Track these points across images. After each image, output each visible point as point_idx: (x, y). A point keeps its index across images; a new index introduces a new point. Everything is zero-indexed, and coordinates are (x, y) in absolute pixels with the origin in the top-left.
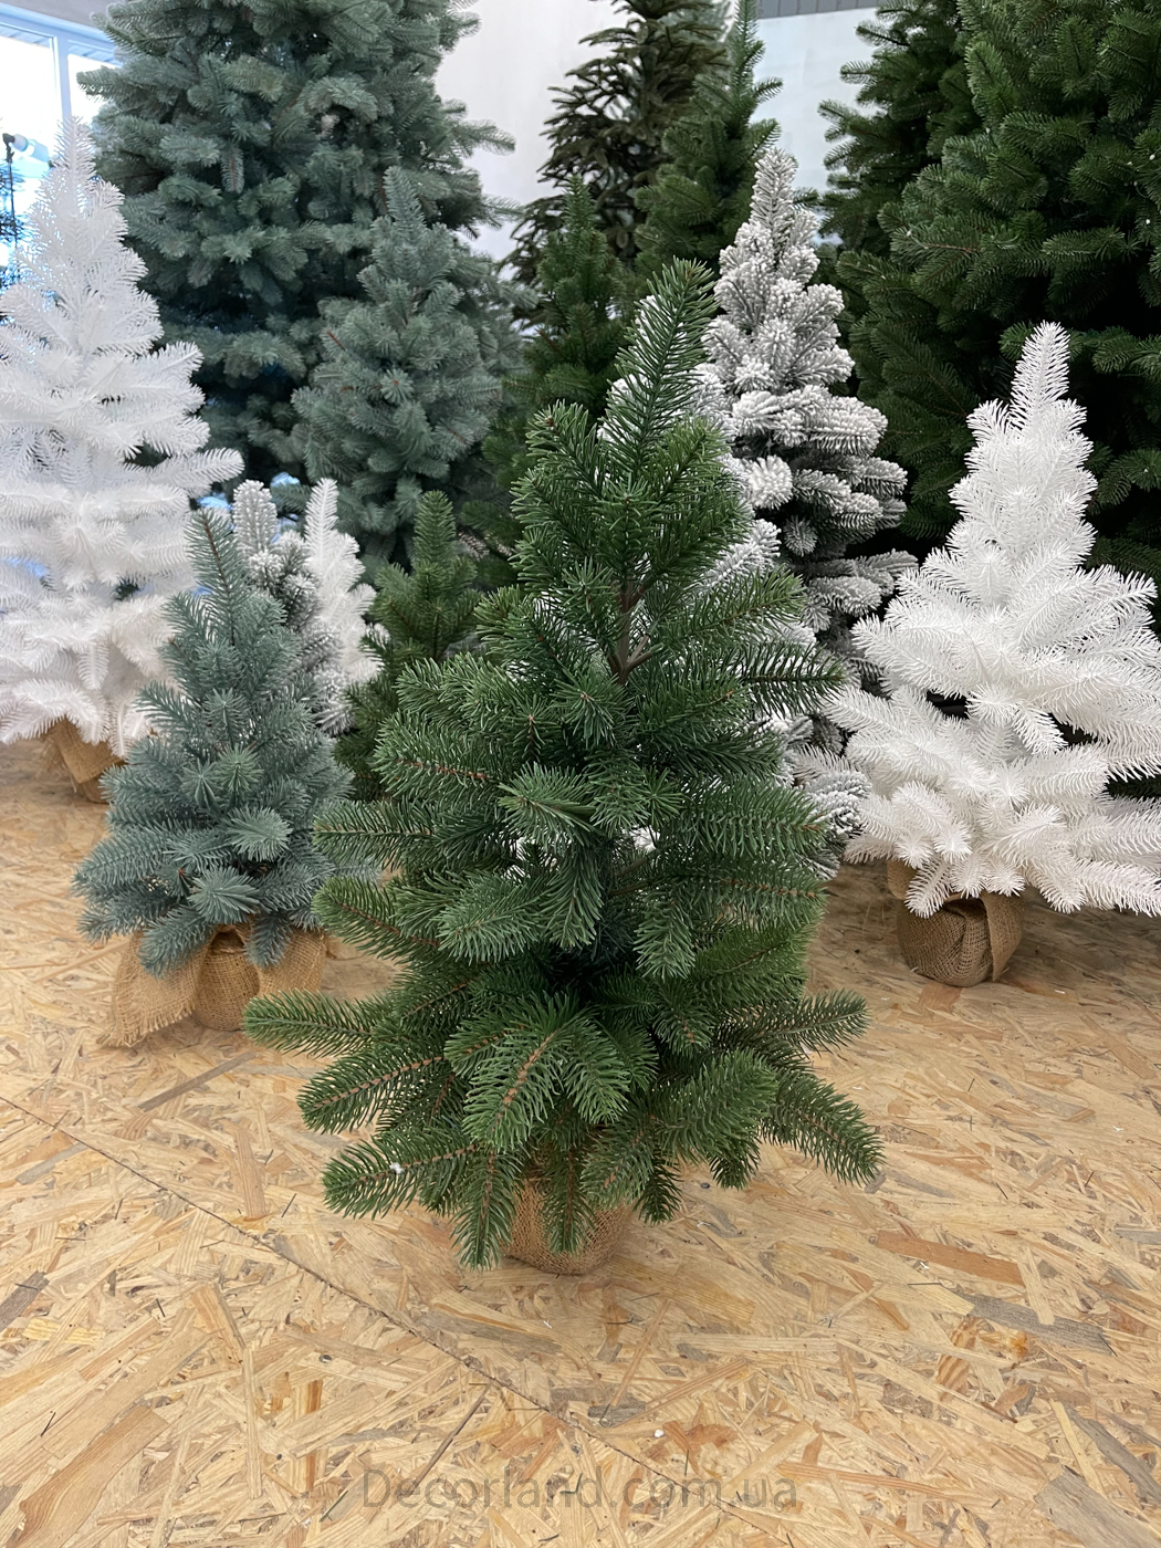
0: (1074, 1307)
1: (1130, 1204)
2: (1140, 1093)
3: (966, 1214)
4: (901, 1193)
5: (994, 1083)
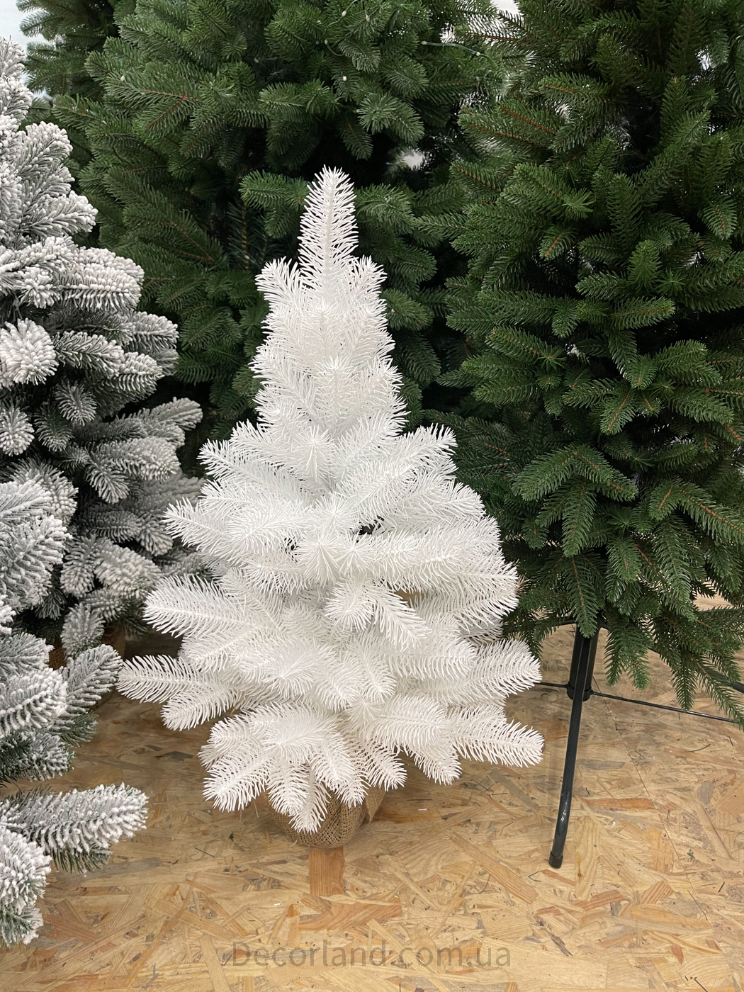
2: (537, 928)
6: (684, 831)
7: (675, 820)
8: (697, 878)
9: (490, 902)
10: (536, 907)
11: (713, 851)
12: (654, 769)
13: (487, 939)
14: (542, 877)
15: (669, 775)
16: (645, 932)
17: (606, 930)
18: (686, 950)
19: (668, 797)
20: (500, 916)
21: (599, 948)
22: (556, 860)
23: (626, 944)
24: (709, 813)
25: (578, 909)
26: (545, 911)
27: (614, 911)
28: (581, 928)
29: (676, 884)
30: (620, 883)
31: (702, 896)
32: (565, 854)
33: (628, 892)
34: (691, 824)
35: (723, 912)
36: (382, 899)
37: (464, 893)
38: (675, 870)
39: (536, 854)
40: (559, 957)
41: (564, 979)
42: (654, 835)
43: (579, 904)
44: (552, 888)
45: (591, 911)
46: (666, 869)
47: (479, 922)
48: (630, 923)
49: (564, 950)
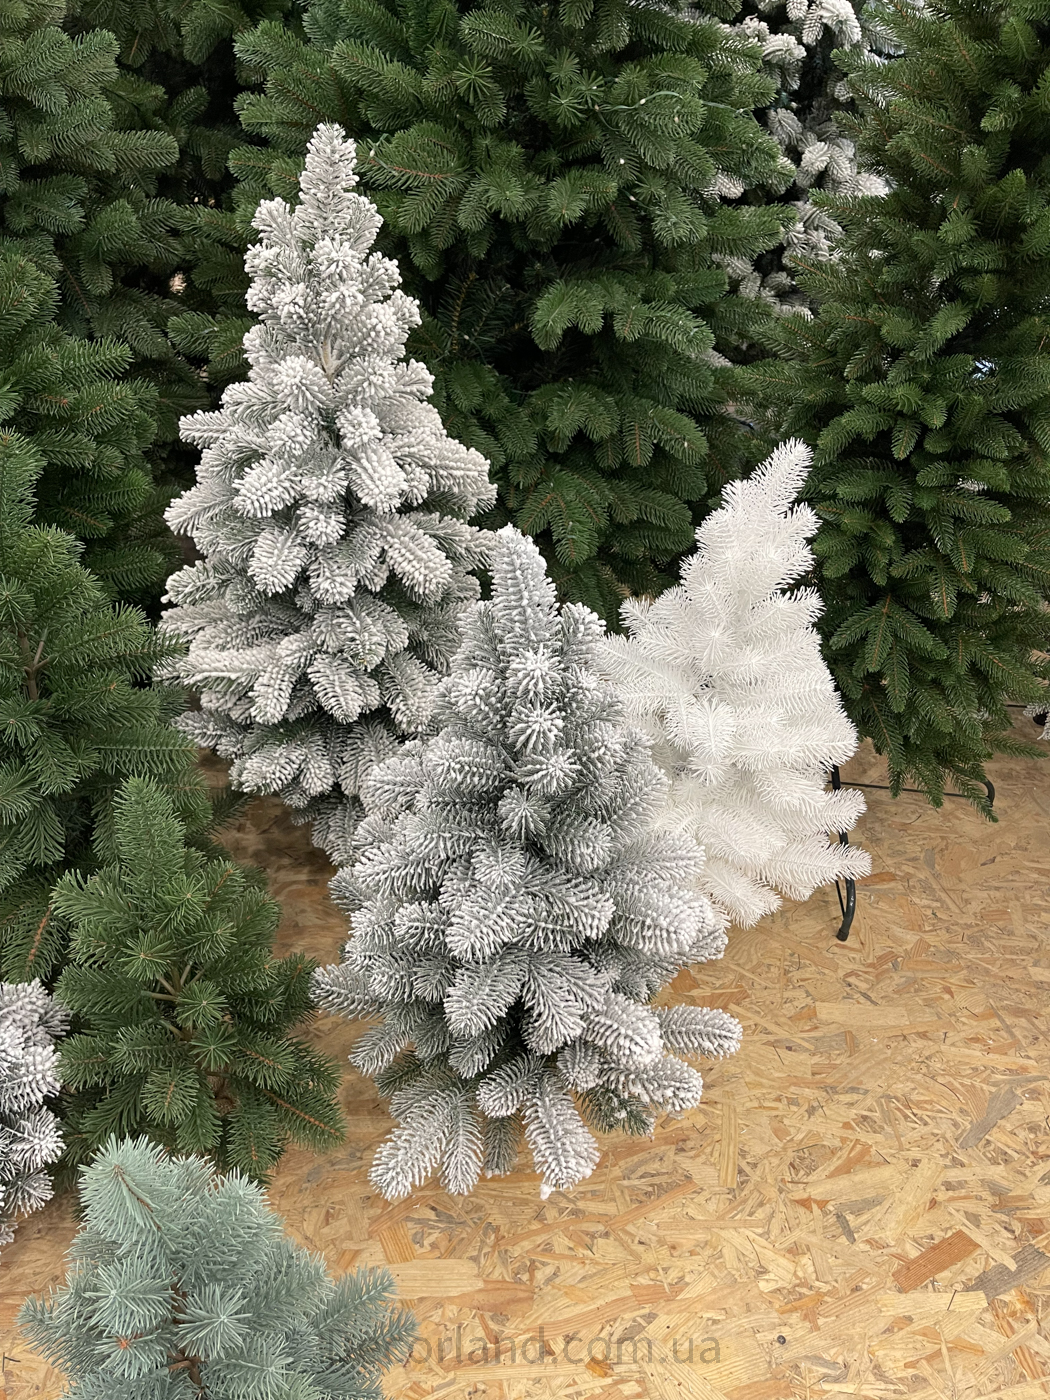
0: (1008, 1238)
1: (941, 1112)
2: (848, 989)
3: (904, 1207)
4: (865, 1224)
5: (789, 1049)
6: (924, 896)
7: (914, 887)
8: (944, 931)
9: (808, 976)
10: (841, 973)
11: (948, 909)
12: (886, 845)
13: (817, 1003)
14: (836, 950)
15: (898, 848)
16: (922, 979)
17: (895, 982)
18: (954, 989)
19: (904, 867)
20: (819, 985)
21: (895, 996)
22: (842, 935)
23: (912, 990)
24: (937, 877)
25: (870, 970)
26: (848, 975)
27: (895, 967)
28: (878, 984)
29: (930, 939)
30: (892, 945)
31: (951, 945)
32: (851, 931)
33: (899, 950)
34: (927, 889)
35: (970, 956)
36: (729, 987)
37: (786, 972)
38: (927, 929)
39: (824, 933)
40: (871, 1007)
41: (880, 1022)
42: (903, 901)
43: (870, 965)
44: (847, 958)
45: (880, 970)
46: (920, 928)
47: (807, 992)
48: (909, 974)
49: (872, 1002)
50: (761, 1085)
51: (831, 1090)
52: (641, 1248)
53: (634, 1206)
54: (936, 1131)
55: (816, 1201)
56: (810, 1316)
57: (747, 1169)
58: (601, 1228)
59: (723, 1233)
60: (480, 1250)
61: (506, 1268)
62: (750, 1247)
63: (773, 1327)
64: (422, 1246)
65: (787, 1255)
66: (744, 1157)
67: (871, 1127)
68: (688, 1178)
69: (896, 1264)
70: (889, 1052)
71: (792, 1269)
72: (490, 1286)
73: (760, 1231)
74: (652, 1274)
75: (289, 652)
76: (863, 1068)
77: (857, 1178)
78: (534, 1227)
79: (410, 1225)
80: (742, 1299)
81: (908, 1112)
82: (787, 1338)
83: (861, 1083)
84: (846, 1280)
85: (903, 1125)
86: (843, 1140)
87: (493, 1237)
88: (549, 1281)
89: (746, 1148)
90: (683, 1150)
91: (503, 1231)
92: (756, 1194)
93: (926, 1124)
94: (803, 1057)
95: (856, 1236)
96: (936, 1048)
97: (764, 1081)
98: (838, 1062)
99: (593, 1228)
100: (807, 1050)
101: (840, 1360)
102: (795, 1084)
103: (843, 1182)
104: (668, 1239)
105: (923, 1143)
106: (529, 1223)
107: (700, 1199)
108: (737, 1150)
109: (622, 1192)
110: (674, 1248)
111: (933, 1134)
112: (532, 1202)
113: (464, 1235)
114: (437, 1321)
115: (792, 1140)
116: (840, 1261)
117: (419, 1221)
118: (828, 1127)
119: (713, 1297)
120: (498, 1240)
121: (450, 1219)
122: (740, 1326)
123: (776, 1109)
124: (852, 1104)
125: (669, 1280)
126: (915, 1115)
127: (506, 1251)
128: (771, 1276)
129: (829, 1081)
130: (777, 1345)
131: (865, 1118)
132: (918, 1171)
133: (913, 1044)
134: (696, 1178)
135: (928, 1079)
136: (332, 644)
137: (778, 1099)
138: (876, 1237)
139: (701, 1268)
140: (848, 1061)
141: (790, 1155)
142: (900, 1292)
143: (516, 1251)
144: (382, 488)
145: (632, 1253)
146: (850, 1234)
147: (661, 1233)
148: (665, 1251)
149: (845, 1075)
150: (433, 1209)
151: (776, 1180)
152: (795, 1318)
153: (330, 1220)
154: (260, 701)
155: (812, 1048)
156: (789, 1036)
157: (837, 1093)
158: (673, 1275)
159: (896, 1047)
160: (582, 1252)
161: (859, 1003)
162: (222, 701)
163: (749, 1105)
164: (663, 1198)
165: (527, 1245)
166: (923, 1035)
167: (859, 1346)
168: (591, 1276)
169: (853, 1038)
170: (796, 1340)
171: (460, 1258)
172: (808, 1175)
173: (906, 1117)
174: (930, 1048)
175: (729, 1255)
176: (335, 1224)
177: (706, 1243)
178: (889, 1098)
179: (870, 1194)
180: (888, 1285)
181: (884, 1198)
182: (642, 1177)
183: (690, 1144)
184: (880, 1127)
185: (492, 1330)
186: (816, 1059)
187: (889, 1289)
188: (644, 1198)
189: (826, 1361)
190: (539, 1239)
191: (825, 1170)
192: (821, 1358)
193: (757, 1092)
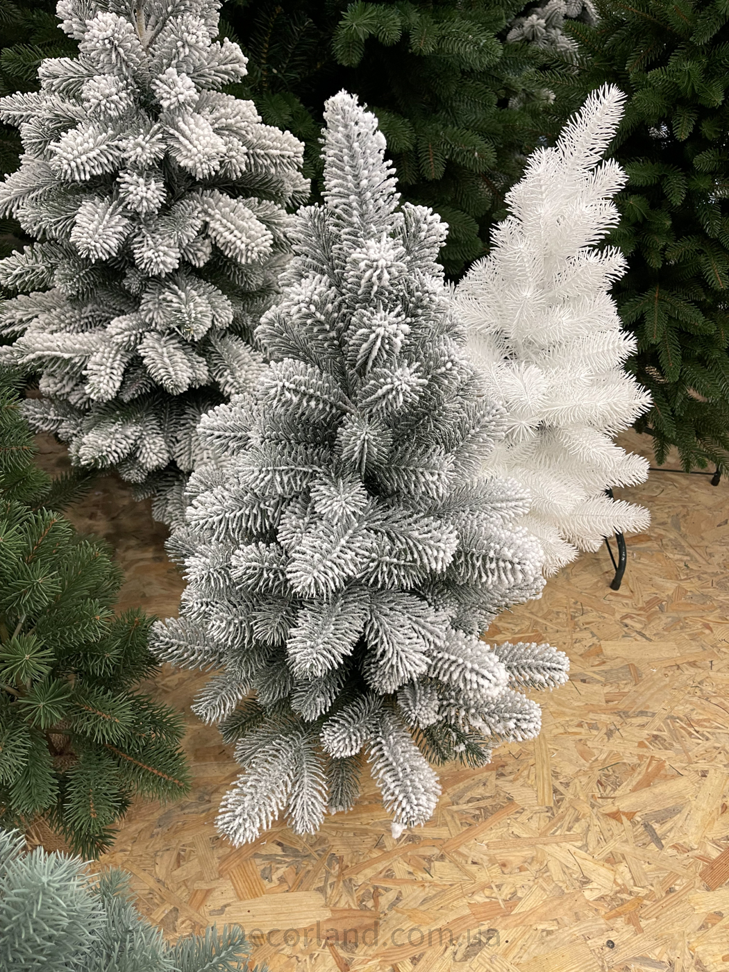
5: (584, 681)
6: (676, 552)
7: (667, 545)
8: (696, 579)
9: (590, 620)
10: (618, 617)
11: (697, 561)
13: (602, 642)
14: (611, 597)
16: (685, 618)
17: (664, 622)
18: (711, 625)
19: (656, 530)
20: (601, 626)
21: (666, 633)
22: (615, 585)
23: (678, 627)
24: (684, 536)
25: (642, 612)
26: (624, 617)
27: (661, 609)
28: (649, 623)
29: (685, 585)
30: (656, 592)
31: (704, 590)
32: (622, 582)
33: (663, 596)
34: (677, 546)
35: (720, 598)
36: (526, 631)
37: (573, 617)
38: (683, 578)
39: (600, 584)
40: (647, 643)
41: (656, 655)
42: (660, 557)
43: (641, 609)
44: (620, 603)
45: (650, 612)
46: (677, 578)
47: (592, 633)
48: (674, 615)
49: (647, 639)
50: (564, 714)
51: (624, 714)
52: (475, 868)
53: (465, 829)
54: (717, 745)
55: (624, 813)
56: (633, 920)
57: (561, 788)
58: (436, 851)
59: (548, 849)
60: (326, 881)
61: (351, 896)
62: (571, 859)
63: (602, 932)
64: (271, 881)
65: (606, 864)
66: (557, 778)
67: (662, 745)
68: (510, 800)
69: (701, 865)
70: (667, 679)
71: (612, 878)
72: (338, 915)
73: (579, 844)
74: (487, 892)
75: (119, 330)
76: (648, 694)
77: (657, 791)
78: (374, 855)
79: (258, 861)
80: (570, 909)
81: (691, 730)
82: (615, 942)
83: (648, 707)
84: (661, 883)
85: (690, 742)
86: (641, 757)
87: (337, 867)
88: (392, 905)
89: (558, 770)
90: (502, 775)
91: (346, 861)
92: (571, 810)
93: (707, 739)
94: (597, 687)
95: (663, 842)
96: (704, 675)
97: (567, 710)
98: (626, 690)
99: (428, 852)
100: (599, 682)
101: (665, 959)
102: (593, 711)
103: (645, 795)
104: (498, 857)
105: (708, 755)
106: (370, 851)
107: (523, 818)
108: (551, 772)
109: (453, 816)
110: (504, 865)
111: (715, 748)
112: (371, 831)
113: (310, 868)
114: (289, 953)
115: (596, 760)
116: (653, 866)
117: (268, 857)
118: (626, 747)
119: (545, 909)
120: (342, 869)
121: (296, 853)
122: (572, 934)
123: (580, 733)
124: (643, 726)
125: (503, 897)
126: (697, 732)
127: (350, 880)
128: (594, 885)
129: (621, 707)
130: (607, 949)
131: (656, 737)
132: (707, 781)
133: (686, 672)
134: (517, 799)
135: (703, 701)
136: (160, 320)
137: (580, 725)
138: (681, 842)
139: (531, 883)
140: (634, 689)
141: (597, 774)
142: (708, 890)
143: (360, 879)
144: (200, 148)
145: (466, 873)
146: (657, 840)
147: (492, 852)
148: (496, 869)
149: (634, 702)
150: (279, 844)
151: (587, 796)
152: (620, 922)
153: (182, 863)
154: (93, 379)
155: (603, 679)
156: (583, 671)
157: (628, 717)
158: (506, 891)
159: (672, 675)
160: (421, 875)
161: (636, 640)
162: (59, 385)
163: (556, 731)
164: (490, 819)
165: (369, 872)
166: (693, 664)
167: (680, 944)
168: (431, 899)
169: (636, 669)
170: (623, 943)
171: (307, 890)
172: (614, 790)
173: (690, 734)
174: (701, 674)
175: (554, 868)
176: (186, 866)
177: (533, 858)
178: (673, 718)
179: (670, 804)
180: (697, 885)
181: (683, 806)
182: (469, 801)
183: (508, 769)
184: (670, 744)
185: (342, 958)
186: (607, 689)
187: (699, 888)
188: (472, 821)
189: (653, 961)
190: (380, 867)
191: (628, 785)
192: (648, 959)
193: (561, 720)
